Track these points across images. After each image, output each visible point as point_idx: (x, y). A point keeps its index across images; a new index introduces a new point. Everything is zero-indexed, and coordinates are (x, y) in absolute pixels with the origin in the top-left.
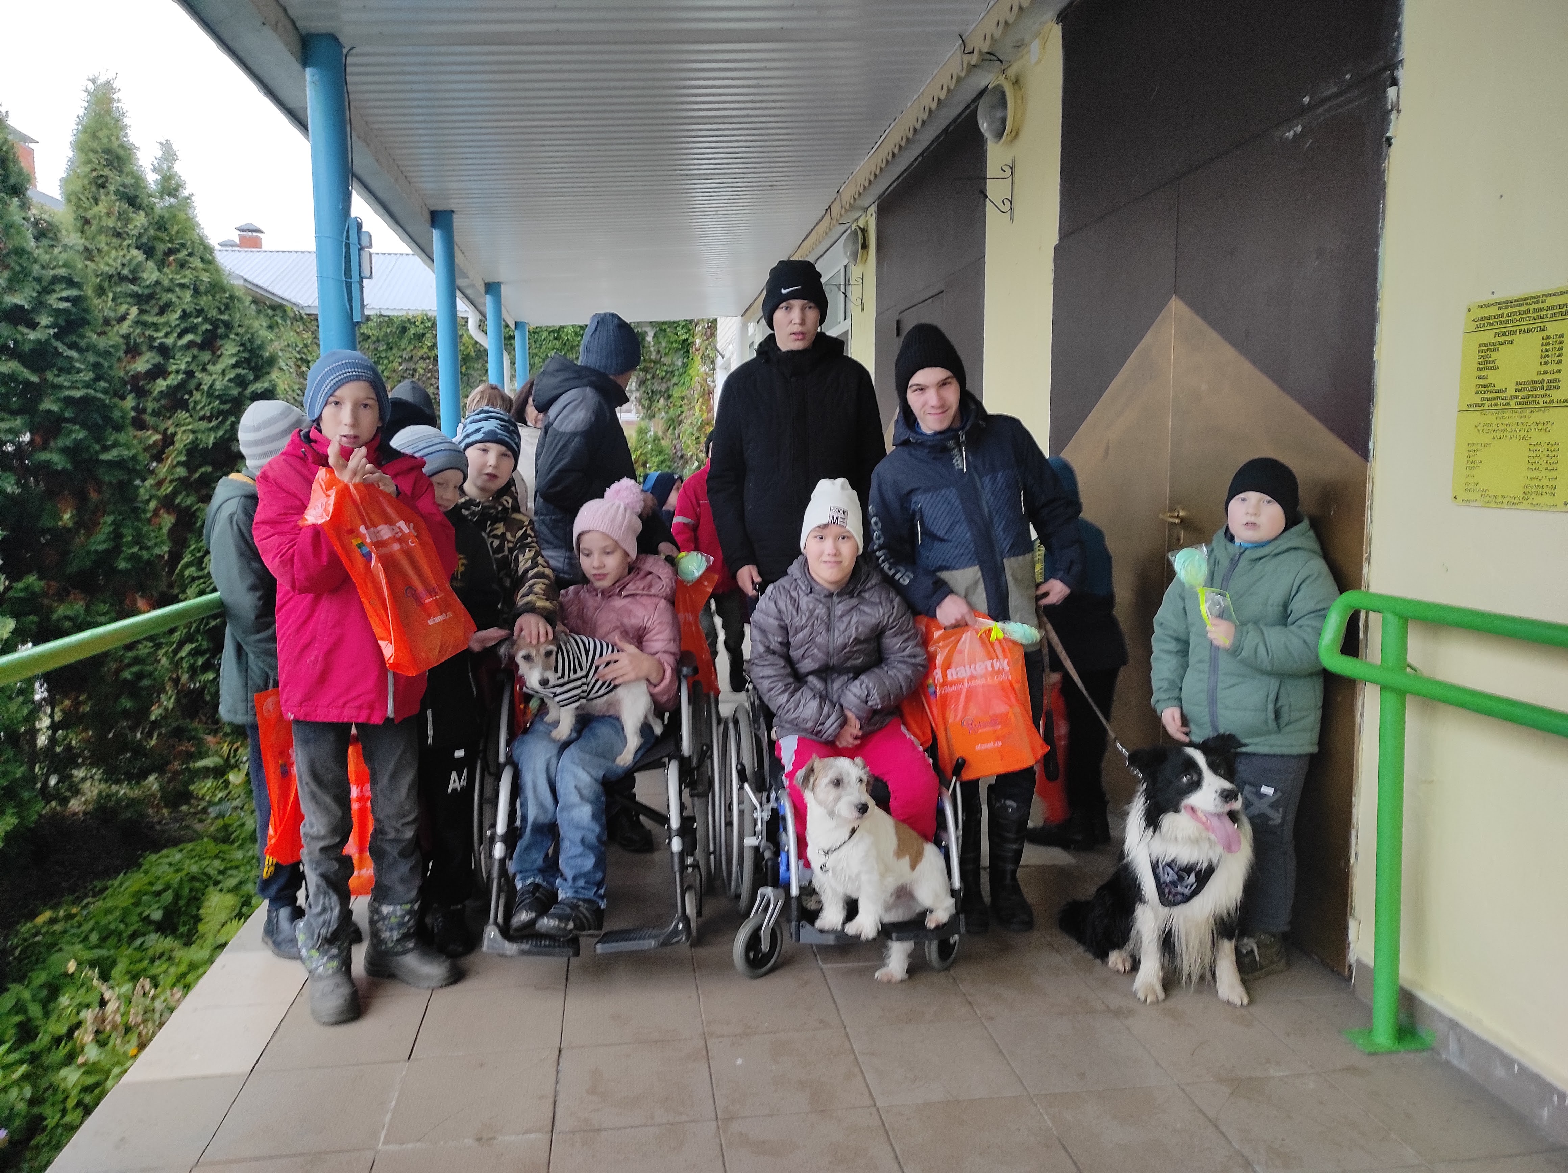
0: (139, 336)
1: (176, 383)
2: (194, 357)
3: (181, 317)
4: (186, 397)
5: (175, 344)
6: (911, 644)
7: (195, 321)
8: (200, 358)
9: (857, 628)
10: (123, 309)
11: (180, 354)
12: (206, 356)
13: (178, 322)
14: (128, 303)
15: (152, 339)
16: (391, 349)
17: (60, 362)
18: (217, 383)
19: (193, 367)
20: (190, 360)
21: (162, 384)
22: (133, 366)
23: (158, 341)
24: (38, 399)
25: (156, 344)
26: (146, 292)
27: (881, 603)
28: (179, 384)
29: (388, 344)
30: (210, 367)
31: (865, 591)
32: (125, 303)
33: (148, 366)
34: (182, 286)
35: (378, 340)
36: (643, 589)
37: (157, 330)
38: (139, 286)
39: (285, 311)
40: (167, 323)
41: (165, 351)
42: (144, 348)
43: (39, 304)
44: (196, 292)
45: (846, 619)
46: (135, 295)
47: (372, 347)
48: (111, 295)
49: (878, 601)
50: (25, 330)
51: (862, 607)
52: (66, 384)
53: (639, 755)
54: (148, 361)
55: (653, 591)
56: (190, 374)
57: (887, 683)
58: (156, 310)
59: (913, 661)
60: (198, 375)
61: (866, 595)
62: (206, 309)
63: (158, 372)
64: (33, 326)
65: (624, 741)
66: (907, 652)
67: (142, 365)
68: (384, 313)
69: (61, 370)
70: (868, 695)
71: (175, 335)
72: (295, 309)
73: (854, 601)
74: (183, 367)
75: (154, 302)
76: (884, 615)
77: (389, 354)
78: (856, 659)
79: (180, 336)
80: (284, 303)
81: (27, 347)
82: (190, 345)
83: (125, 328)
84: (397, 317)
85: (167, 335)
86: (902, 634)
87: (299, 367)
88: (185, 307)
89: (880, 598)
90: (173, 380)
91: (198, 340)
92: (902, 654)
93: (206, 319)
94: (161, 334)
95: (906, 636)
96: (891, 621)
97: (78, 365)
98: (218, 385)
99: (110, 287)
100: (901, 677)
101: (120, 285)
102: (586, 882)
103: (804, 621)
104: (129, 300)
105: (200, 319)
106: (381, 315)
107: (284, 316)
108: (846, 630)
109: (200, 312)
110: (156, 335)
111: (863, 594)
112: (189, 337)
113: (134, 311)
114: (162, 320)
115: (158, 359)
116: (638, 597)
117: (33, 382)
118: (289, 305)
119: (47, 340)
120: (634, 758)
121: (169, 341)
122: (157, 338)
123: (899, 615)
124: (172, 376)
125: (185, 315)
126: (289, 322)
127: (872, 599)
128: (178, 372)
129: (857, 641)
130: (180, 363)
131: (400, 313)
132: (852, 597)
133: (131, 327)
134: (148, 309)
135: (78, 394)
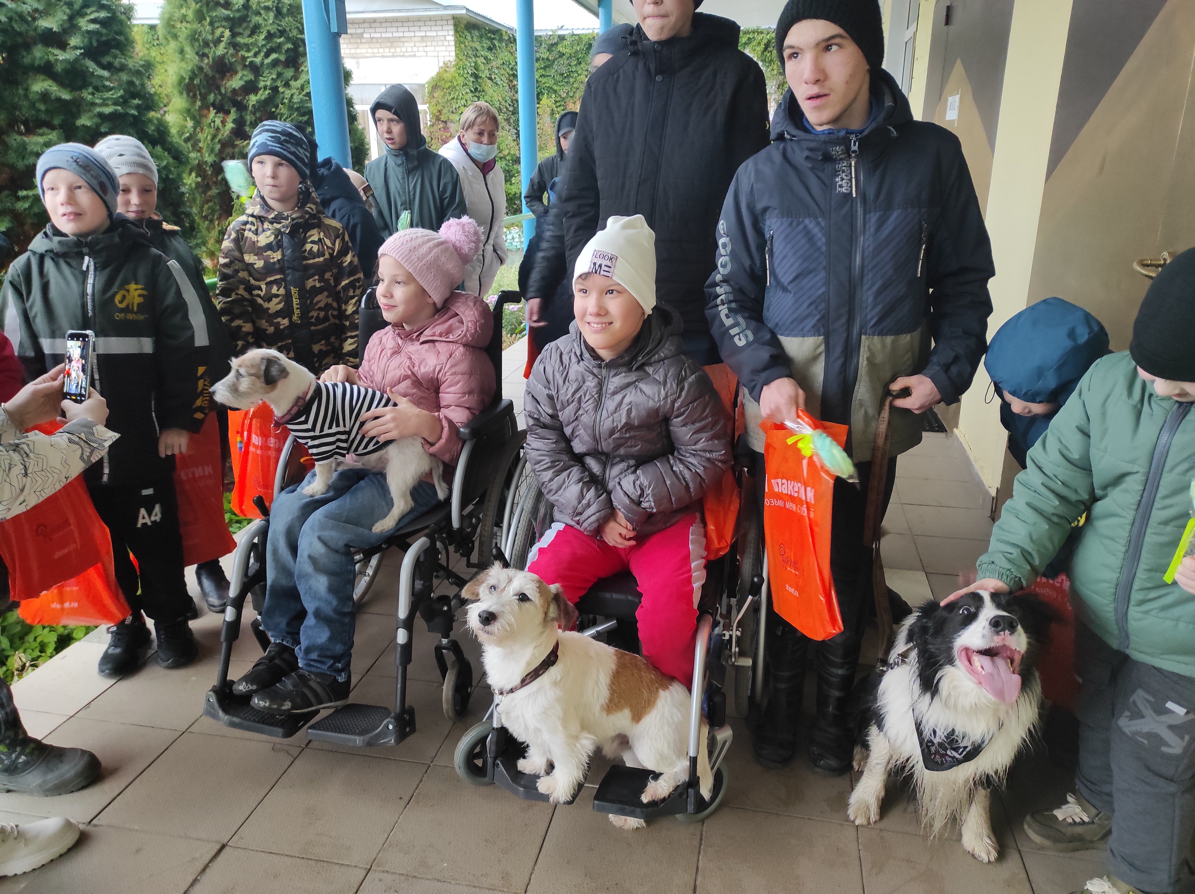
0: (233, 55)
1: (263, 98)
2: (279, 75)
3: (266, 38)
4: (273, 110)
5: (262, 63)
6: (704, 436)
7: (279, 41)
8: (285, 75)
9: (629, 411)
10: (218, 32)
11: (267, 72)
12: (289, 73)
13: (264, 43)
14: (224, 27)
15: (244, 58)
16: (580, 63)
17: (95, 82)
18: (295, 97)
19: (279, 83)
20: (275, 77)
21: (253, 99)
22: (230, 83)
23: (249, 60)
24: (77, 115)
25: (247, 63)
26: (237, 15)
27: (665, 383)
28: (266, 99)
29: (578, 59)
30: (292, 83)
31: (650, 364)
32: (221, 26)
33: (242, 83)
34: (267, 9)
35: (570, 56)
36: (441, 335)
37: (249, 51)
38: (231, 10)
39: (502, 34)
40: (254, 44)
41: (256, 69)
42: (239, 67)
43: (71, 26)
44: (279, 13)
45: (618, 397)
46: (227, 19)
47: (566, 62)
48: (208, 19)
49: (661, 379)
50: (56, 51)
51: (642, 385)
52: (97, 101)
53: (406, 520)
54: (241, 79)
55: (451, 338)
56: (275, 90)
57: (668, 483)
58: (248, 32)
59: (708, 455)
60: (281, 90)
61: (650, 370)
62: (288, 29)
63: (251, 88)
64: (63, 46)
65: (390, 504)
66: (699, 446)
67: (236, 82)
68: (576, 32)
69: (97, 89)
70: (642, 495)
71: (262, 54)
72: (509, 32)
73: (632, 377)
74: (268, 83)
75: (245, 25)
76: (666, 397)
77: (579, 68)
78: (631, 446)
79: (267, 55)
80: (500, 28)
81: (59, 68)
82: (275, 63)
83: (220, 50)
84: (586, 35)
85: (256, 55)
86: (693, 423)
87: (511, 81)
88: (269, 28)
89: (666, 376)
90: (263, 95)
91: (283, 58)
92: (693, 447)
93: (288, 39)
94: (251, 54)
95: (698, 425)
96: (676, 405)
97: (107, 83)
98: (296, 99)
99: (208, 12)
100: (687, 474)
101: (215, 10)
102: (318, 656)
103: (569, 395)
104: (224, 24)
105: (282, 39)
106: (573, 35)
107: (501, 40)
108: (615, 411)
109: (282, 33)
110: (247, 54)
111: (647, 368)
112: (274, 56)
113: (227, 33)
114: (251, 40)
115: (250, 77)
116: (436, 344)
117: (66, 100)
118: (504, 29)
119: (76, 60)
120: (397, 524)
121: (258, 60)
122: (248, 57)
123: (688, 401)
124: (261, 92)
125: (270, 36)
126: (504, 44)
127: (656, 377)
128: (265, 88)
129: (628, 426)
130: (266, 80)
131: (587, 32)
132: (630, 370)
133: (225, 48)
134: (241, 31)
135: (107, 110)
